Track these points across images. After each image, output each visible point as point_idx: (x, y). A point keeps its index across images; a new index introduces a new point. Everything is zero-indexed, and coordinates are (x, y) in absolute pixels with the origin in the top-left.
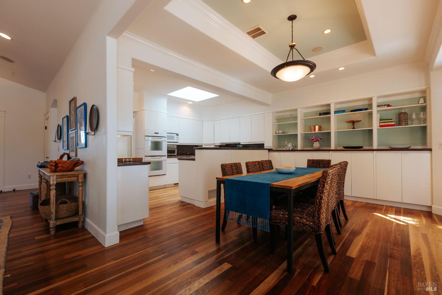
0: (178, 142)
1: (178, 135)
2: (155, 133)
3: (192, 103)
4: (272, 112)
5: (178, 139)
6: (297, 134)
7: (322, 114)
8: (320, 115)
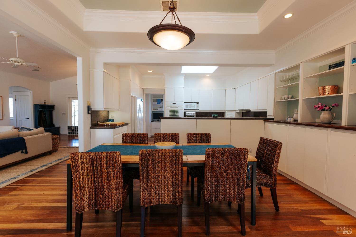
0: (198, 110)
1: (198, 104)
2: (173, 104)
3: (210, 75)
4: (275, 73)
5: (198, 107)
6: (298, 100)
7: (333, 67)
8: (329, 69)
